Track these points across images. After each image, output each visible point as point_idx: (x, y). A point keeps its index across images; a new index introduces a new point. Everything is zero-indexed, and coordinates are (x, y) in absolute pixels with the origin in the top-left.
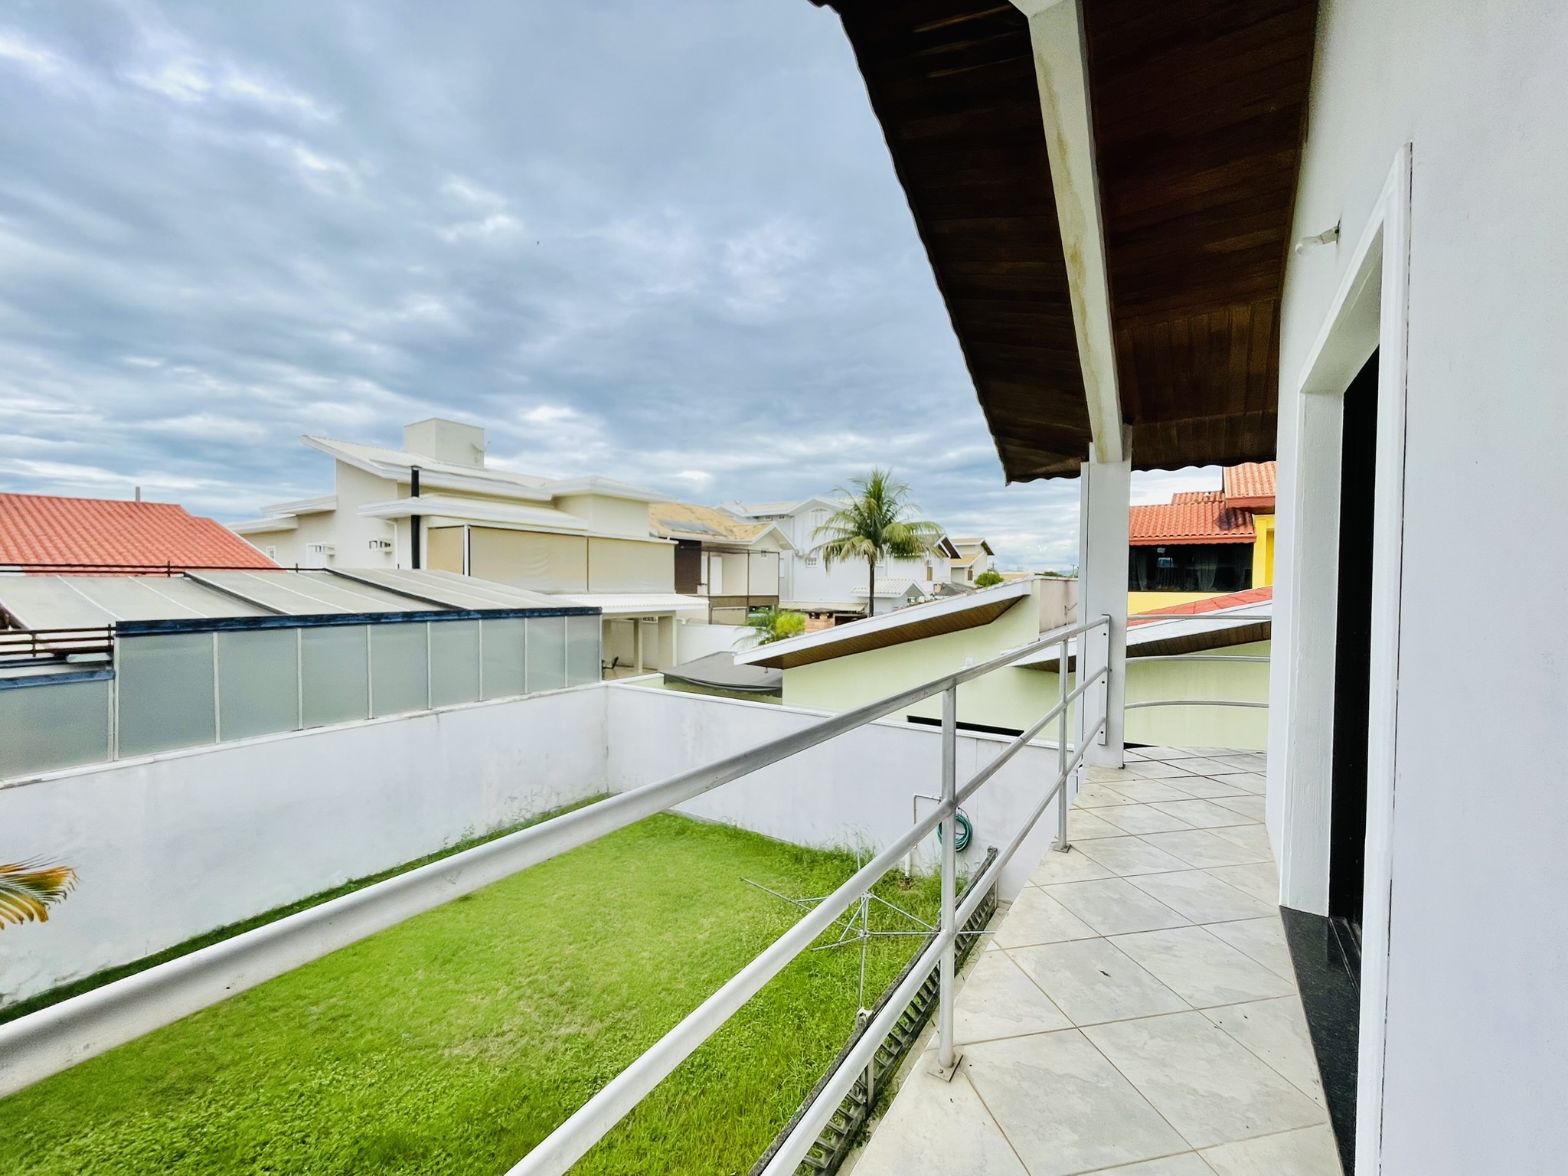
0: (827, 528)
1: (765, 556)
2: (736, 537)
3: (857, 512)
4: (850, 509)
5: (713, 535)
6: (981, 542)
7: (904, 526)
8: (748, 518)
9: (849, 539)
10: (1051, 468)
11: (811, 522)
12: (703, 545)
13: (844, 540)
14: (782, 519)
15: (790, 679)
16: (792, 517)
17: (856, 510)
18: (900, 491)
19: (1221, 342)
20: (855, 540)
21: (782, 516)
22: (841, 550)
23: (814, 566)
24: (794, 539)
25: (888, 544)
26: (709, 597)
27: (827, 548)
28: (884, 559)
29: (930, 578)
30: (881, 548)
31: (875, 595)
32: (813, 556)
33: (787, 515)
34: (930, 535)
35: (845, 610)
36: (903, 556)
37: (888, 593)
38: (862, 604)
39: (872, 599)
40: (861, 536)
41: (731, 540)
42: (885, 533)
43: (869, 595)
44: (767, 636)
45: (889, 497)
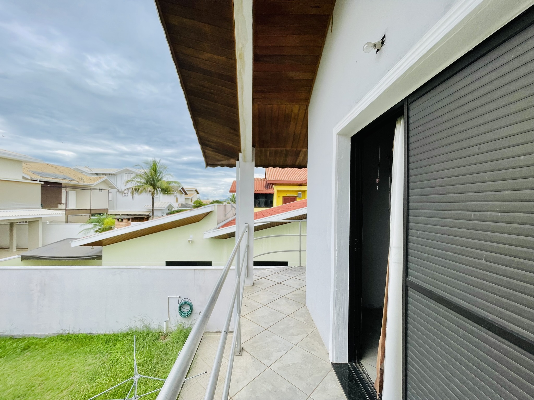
0: (132, 181)
1: (101, 191)
2: (85, 182)
3: (146, 175)
4: (143, 174)
5: (70, 180)
6: (195, 189)
7: (166, 182)
8: (92, 174)
9: (142, 186)
10: (224, 162)
11: (125, 178)
12: (63, 185)
13: (140, 186)
14: (110, 176)
15: (106, 251)
16: (115, 175)
17: (146, 174)
18: (164, 169)
19: (287, 118)
20: (146, 186)
21: (110, 174)
22: (139, 190)
23: (126, 196)
24: (116, 184)
25: (160, 188)
26: (66, 210)
27: (132, 189)
28: (158, 194)
29: (177, 201)
30: (156, 190)
31: (154, 208)
32: (126, 192)
33: (113, 174)
34: (176, 186)
35: (141, 214)
36: (166, 193)
37: (161, 207)
38: (149, 212)
39: (153, 210)
40: (148, 185)
41: (81, 183)
42: (158, 184)
43: (152, 208)
44: (100, 228)
45: (160, 170)
